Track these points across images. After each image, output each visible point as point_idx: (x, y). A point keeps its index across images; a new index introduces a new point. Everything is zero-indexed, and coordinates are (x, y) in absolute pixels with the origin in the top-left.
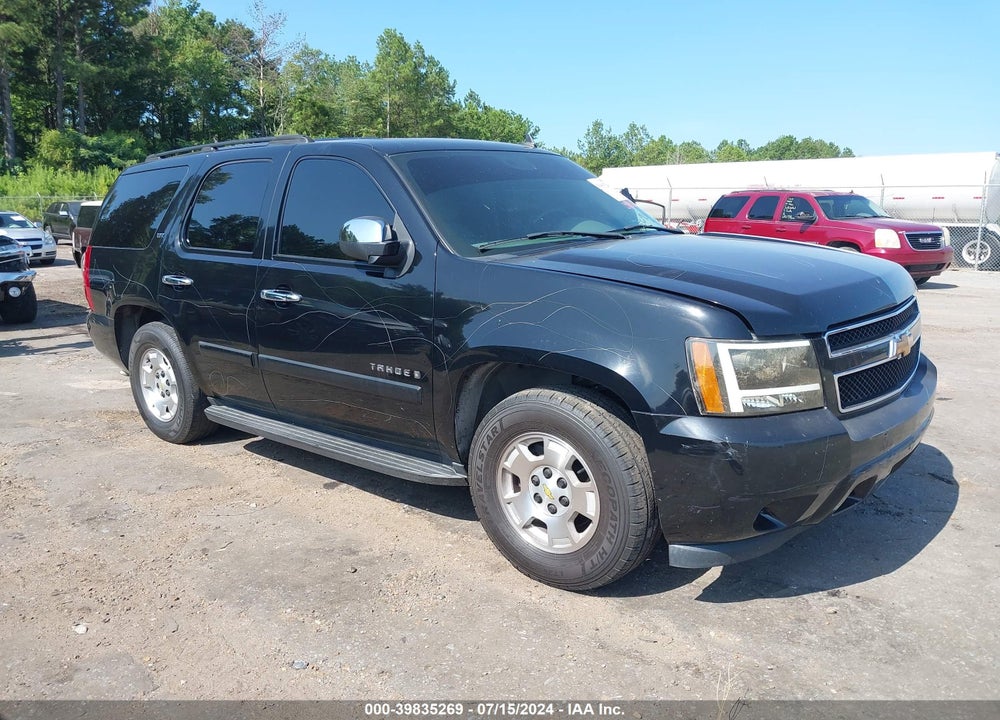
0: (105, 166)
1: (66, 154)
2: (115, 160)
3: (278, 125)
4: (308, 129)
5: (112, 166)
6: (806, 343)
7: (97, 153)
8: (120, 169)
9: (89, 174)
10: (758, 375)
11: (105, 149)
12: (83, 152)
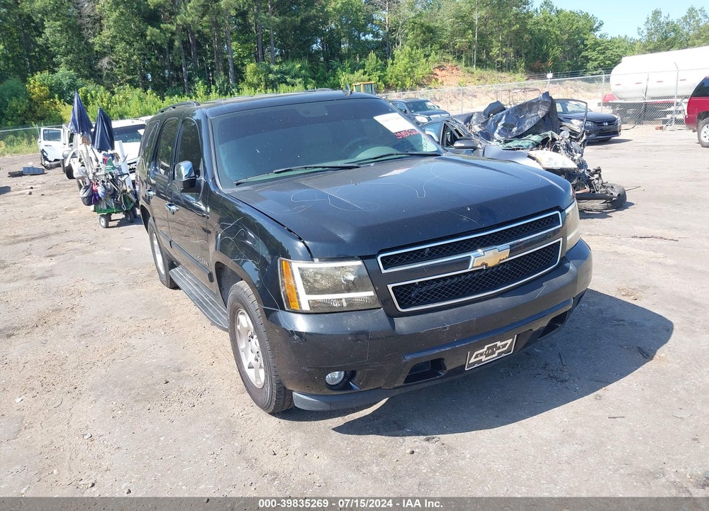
0: (284, 84)
1: (261, 78)
2: (288, 80)
3: (398, 44)
4: (418, 44)
5: (287, 84)
6: (360, 263)
7: (279, 76)
8: (293, 85)
9: (275, 90)
10: (316, 285)
11: (284, 73)
12: (271, 76)
